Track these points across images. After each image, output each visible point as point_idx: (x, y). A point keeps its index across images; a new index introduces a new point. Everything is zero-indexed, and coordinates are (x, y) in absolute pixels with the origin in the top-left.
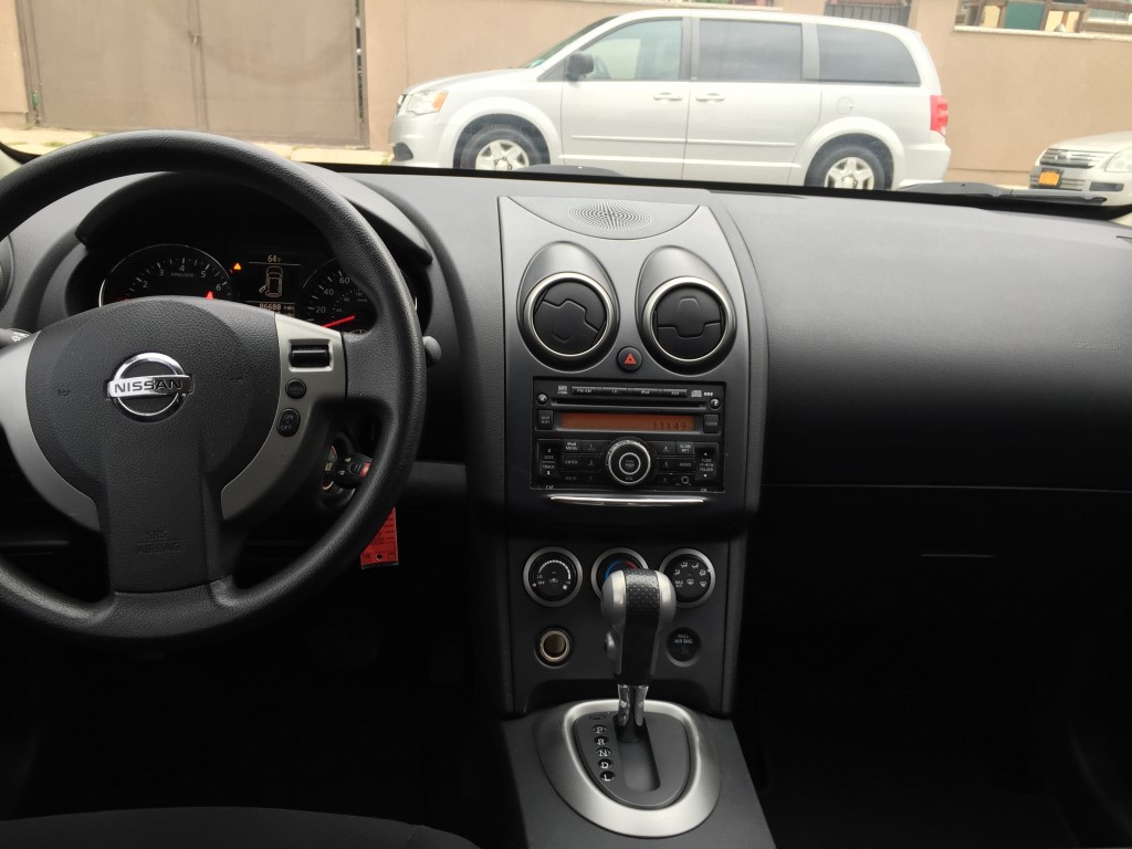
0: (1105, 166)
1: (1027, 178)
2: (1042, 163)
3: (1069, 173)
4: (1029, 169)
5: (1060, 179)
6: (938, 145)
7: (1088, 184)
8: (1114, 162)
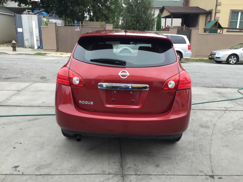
0: (218, 54)
1: (208, 57)
2: (210, 54)
3: (213, 56)
4: (208, 56)
5: (212, 57)
6: (190, 52)
7: (215, 57)
8: (219, 54)
